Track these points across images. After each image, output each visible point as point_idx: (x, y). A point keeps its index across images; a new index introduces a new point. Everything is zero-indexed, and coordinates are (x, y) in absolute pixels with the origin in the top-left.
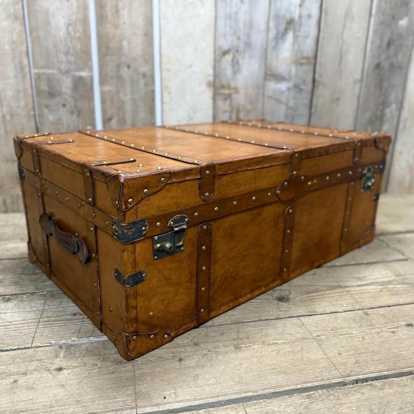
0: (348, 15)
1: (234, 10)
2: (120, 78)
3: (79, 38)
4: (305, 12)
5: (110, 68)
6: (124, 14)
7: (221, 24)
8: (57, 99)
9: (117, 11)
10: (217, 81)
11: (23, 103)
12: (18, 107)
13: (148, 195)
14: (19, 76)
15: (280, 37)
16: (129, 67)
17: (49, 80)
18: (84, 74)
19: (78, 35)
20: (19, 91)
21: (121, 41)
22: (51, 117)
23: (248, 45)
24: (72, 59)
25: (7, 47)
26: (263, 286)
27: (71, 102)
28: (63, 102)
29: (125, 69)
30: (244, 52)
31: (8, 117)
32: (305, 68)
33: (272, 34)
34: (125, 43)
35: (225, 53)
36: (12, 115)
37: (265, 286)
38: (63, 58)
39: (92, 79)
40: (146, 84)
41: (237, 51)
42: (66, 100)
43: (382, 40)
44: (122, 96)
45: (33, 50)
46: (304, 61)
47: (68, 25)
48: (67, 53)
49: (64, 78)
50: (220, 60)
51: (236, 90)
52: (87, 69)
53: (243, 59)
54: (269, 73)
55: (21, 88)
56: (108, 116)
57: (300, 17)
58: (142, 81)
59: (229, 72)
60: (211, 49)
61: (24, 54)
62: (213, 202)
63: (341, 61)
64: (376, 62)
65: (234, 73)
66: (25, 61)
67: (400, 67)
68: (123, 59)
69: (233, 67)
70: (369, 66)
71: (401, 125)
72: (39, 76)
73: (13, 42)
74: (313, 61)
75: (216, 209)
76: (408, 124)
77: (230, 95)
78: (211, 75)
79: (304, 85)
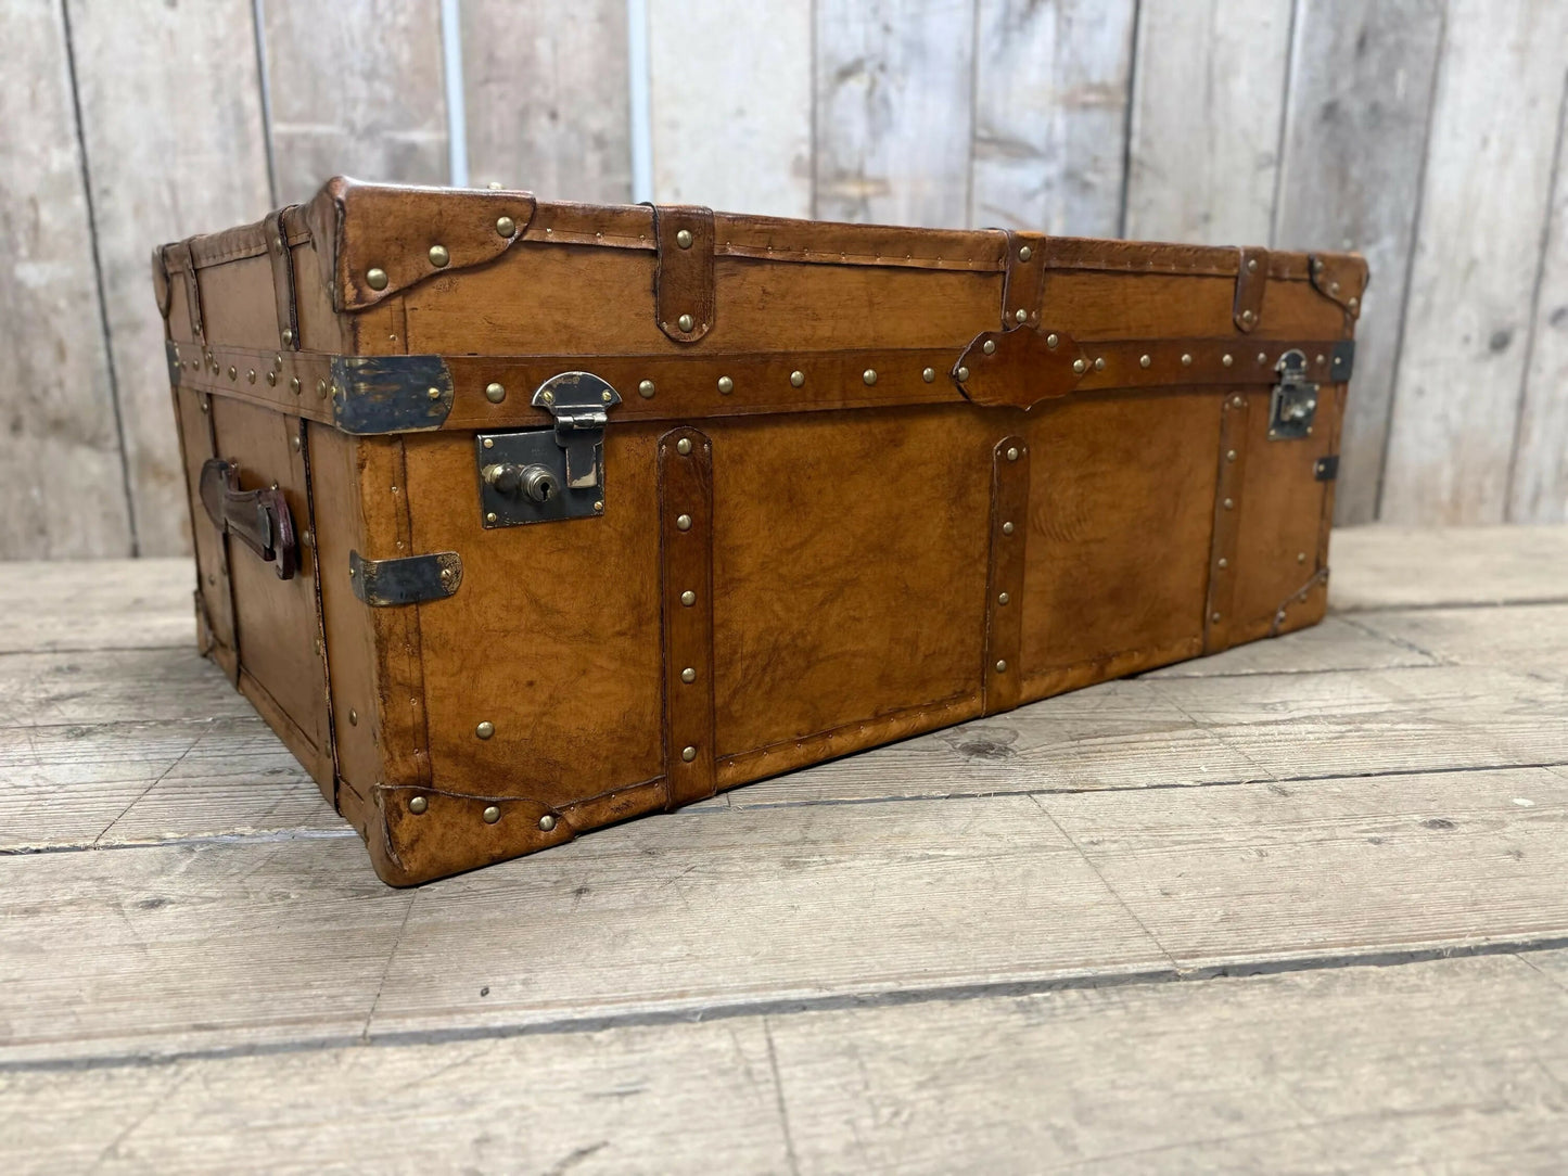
2: (528, 148)
3: (406, 30)
10: (823, 158)
14: (233, 143)
16: (554, 117)
17: (319, 154)
18: (420, 136)
19: (402, 20)
20: (229, 188)
23: (917, 49)
24: (387, 92)
25: (197, 58)
29: (546, 123)
30: (904, 69)
32: (1098, 118)
34: (543, 46)
35: (846, 73)
38: (359, 88)
39: (446, 151)
40: (607, 168)
41: (882, 68)
43: (1339, 29)
45: (275, 63)
46: (1093, 98)
48: (370, 75)
49: (363, 148)
50: (832, 92)
51: (882, 183)
52: (432, 121)
53: (901, 89)
54: (982, 132)
55: (237, 181)
58: (593, 159)
59: (858, 130)
60: (803, 62)
61: (246, 80)
62: (710, 356)
63: (1209, 98)
64: (1325, 99)
65: (875, 134)
66: (251, 100)
67: (1403, 118)
68: (537, 91)
69: (871, 112)
70: (1301, 114)
71: (1417, 301)
72: (290, 142)
73: (216, 43)
74: (1123, 99)
75: (726, 385)
76: (1439, 298)
77: (864, 201)
78: (804, 141)
79: (1096, 171)
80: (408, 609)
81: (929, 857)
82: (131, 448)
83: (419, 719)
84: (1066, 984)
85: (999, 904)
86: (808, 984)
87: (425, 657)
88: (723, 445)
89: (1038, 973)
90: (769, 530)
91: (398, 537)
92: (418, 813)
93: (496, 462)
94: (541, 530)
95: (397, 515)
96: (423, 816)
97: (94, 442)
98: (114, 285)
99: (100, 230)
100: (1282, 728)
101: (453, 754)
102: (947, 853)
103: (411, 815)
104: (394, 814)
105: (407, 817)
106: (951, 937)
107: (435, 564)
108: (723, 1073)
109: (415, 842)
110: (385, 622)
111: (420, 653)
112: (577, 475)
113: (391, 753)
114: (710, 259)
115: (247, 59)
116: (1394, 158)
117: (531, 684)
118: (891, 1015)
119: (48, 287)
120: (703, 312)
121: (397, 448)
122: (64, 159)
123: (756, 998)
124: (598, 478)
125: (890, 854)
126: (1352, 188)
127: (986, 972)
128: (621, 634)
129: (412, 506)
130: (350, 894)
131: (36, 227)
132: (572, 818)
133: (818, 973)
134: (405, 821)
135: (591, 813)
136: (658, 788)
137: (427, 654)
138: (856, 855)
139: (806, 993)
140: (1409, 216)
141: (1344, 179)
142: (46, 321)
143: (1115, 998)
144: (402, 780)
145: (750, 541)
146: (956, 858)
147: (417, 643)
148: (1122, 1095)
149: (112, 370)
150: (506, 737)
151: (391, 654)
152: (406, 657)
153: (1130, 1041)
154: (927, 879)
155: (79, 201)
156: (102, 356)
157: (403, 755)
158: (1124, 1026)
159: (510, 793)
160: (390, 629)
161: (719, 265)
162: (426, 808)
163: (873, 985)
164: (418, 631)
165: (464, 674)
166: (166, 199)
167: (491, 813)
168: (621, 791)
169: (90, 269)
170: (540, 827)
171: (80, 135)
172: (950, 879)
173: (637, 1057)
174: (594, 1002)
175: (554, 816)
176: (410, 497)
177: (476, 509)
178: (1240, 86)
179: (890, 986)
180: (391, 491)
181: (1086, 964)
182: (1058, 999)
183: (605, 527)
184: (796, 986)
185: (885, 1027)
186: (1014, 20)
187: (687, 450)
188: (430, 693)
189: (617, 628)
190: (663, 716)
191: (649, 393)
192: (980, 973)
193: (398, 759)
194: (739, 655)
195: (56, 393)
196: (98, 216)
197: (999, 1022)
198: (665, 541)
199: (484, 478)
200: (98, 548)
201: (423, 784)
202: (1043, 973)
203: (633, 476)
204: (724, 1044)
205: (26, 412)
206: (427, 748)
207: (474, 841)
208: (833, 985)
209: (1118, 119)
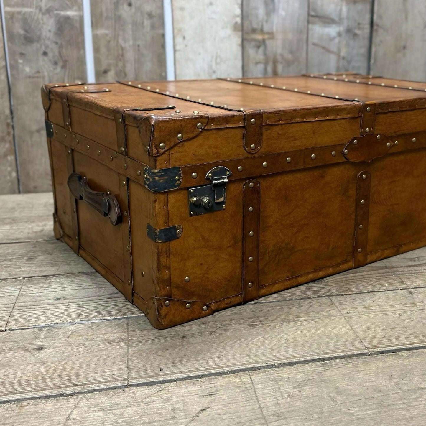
2: (118, 18)
5: (106, 6)
8: (36, 46)
16: (130, 5)
18: (71, 13)
22: (28, 69)
27: (54, 50)
28: (43, 49)
29: (126, 7)
32: (360, 7)
40: (153, 27)
42: (47, 47)
44: (121, 42)
49: (45, 18)
51: (272, 35)
52: (76, 7)
54: (313, 13)
56: (103, 67)
58: (147, 23)
59: (262, 12)
62: (260, 156)
65: (268, 13)
75: (265, 165)
77: (264, 41)
78: (238, 16)
79: (359, 29)
80: (167, 243)
81: (296, 320)
83: (168, 276)
84: (336, 358)
85: (317, 335)
86: (260, 362)
87: (171, 257)
88: (264, 184)
89: (328, 355)
90: (279, 209)
91: (165, 222)
92: (167, 306)
93: (195, 196)
94: (206, 216)
95: (165, 215)
96: (169, 307)
100: (416, 268)
101: (178, 287)
102: (301, 319)
103: (165, 306)
104: (160, 306)
105: (164, 307)
106: (303, 346)
107: (175, 229)
108: (239, 387)
109: (166, 315)
110: (160, 248)
111: (170, 257)
112: (218, 198)
113: (160, 287)
114: (261, 126)
117: (201, 264)
118: (285, 369)
120: (259, 143)
121: (166, 195)
123: (245, 367)
124: (224, 199)
125: (283, 320)
127: (313, 356)
128: (229, 247)
129: (170, 212)
130: (106, 342)
132: (213, 307)
133: (263, 359)
134: (164, 308)
135: (219, 305)
136: (240, 296)
137: (172, 256)
138: (272, 321)
139: (260, 365)
143: (350, 361)
144: (163, 296)
145: (272, 213)
146: (304, 320)
147: (169, 253)
148: (349, 387)
150: (193, 281)
151: (162, 257)
152: (166, 258)
153: (353, 373)
154: (295, 328)
157: (164, 288)
158: (351, 369)
159: (194, 299)
160: (162, 250)
161: (264, 128)
162: (170, 304)
163: (279, 361)
164: (169, 249)
165: (182, 262)
167: (188, 305)
168: (228, 298)
170: (203, 310)
172: (302, 328)
173: (213, 385)
174: (196, 371)
175: (207, 306)
176: (169, 209)
177: (187, 211)
179: (285, 361)
180: (164, 208)
181: (342, 352)
182: (333, 362)
183: (226, 213)
184: (256, 363)
185: (284, 373)
187: (252, 186)
188: (172, 268)
189: (229, 245)
190: (242, 272)
191: (241, 170)
192: (311, 356)
193: (162, 289)
194: (268, 251)
197: (316, 370)
198: (244, 216)
199: (190, 201)
201: (169, 297)
202: (330, 355)
203: (235, 196)
204: (238, 380)
206: (170, 285)
207: (183, 314)
208: (267, 362)
209: (368, 7)
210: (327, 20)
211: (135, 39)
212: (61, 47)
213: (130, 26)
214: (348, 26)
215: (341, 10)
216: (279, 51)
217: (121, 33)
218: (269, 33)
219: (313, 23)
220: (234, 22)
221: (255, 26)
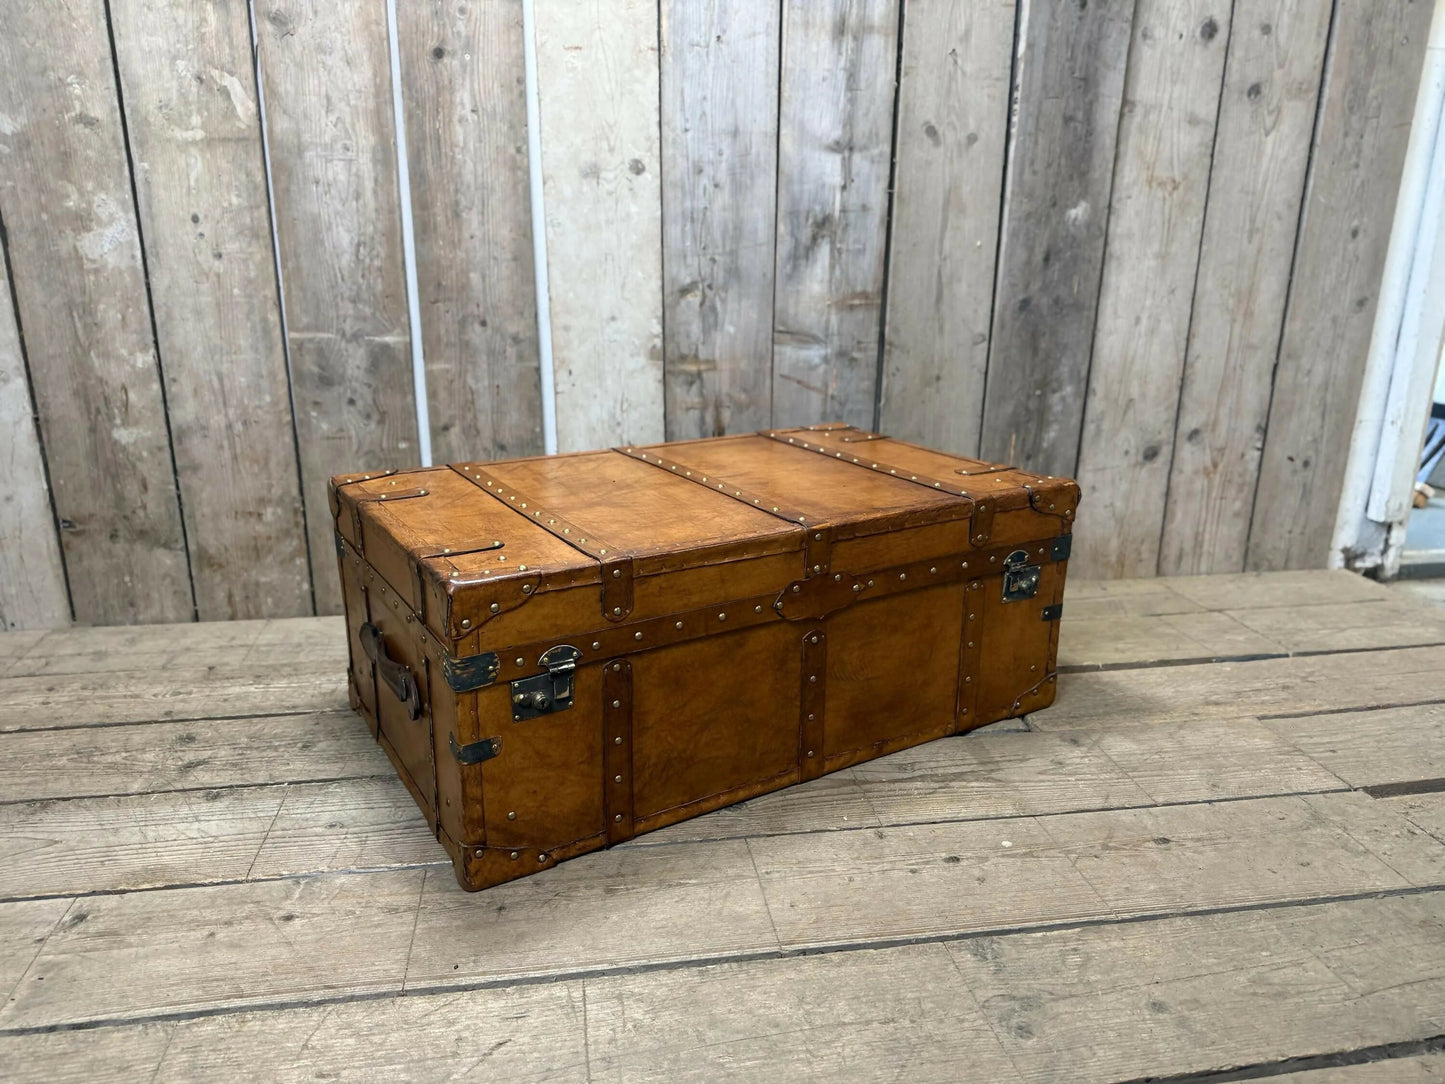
0: (951, 201)
1: (701, 204)
2: (466, 345)
3: (380, 269)
4: (854, 200)
5: (446, 326)
6: (472, 219)
7: (674, 231)
8: (337, 390)
9: (457, 215)
10: (669, 349)
11: (268, 398)
12: (259, 407)
13: (499, 614)
14: (261, 346)
15: (802, 255)
16: (484, 324)
17: (321, 352)
18: (389, 339)
19: (377, 263)
20: (260, 376)
21: (466, 272)
22: (325, 426)
23: (734, 273)
24: (368, 311)
25: (236, 291)
26: (758, 782)
27: (365, 397)
28: (349, 394)
29: (478, 328)
30: (725, 288)
31: (238, 427)
32: (860, 315)
33: (784, 249)
34: (474, 277)
35: (685, 291)
36: (245, 423)
37: (762, 783)
38: (348, 309)
39: (409, 347)
40: (520, 357)
41: (710, 286)
42: (354, 391)
43: (1031, 250)
44: (470, 381)
45: (289, 293)
46: (857, 302)
47: (359, 245)
48: (355, 300)
49: (351, 347)
50: (675, 305)
51: (712, 364)
52: (398, 330)
53: (723, 301)
54: (780, 328)
55: (264, 370)
56: (443, 421)
57: (844, 211)
58: (511, 351)
59: (696, 328)
60: (656, 284)
61: (270, 304)
63: (939, 298)
64: (1021, 297)
65: (707, 330)
66: (273, 317)
67: (1078, 306)
68: (472, 308)
69: (704, 317)
70: (1004, 307)
71: (1090, 429)
72: (300, 345)
73: (250, 281)
74: (879, 301)
76: (1106, 426)
77: (699, 374)
78: (657, 336)
79: (860, 350)
82: (192, 547)
97: (167, 546)
98: (180, 443)
99: (169, 404)
115: (271, 292)
116: (1072, 333)
119: (135, 443)
122: (145, 360)
126: (1041, 355)
131: (126, 404)
140: (1084, 373)
141: (1035, 351)
142: (134, 466)
149: (179, 497)
155: (156, 386)
156: (173, 487)
166: (216, 384)
169: (164, 431)
171: (156, 342)
178: (962, 289)
186: (802, 251)
195: (141, 513)
196: (168, 397)
200: (171, 615)
205: (120, 526)
209: (875, 315)
210: (804, 338)
211: (492, 376)
212: (376, 391)
213: (484, 357)
214: (841, 346)
215: (828, 321)
216: (725, 389)
217: (470, 367)
218: (707, 361)
219: (781, 343)
220: (650, 345)
221: (685, 350)
